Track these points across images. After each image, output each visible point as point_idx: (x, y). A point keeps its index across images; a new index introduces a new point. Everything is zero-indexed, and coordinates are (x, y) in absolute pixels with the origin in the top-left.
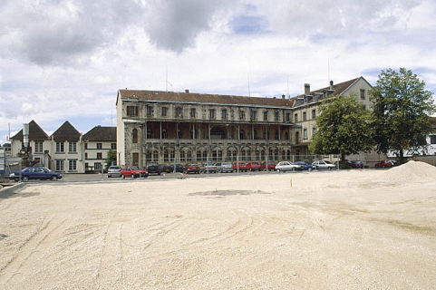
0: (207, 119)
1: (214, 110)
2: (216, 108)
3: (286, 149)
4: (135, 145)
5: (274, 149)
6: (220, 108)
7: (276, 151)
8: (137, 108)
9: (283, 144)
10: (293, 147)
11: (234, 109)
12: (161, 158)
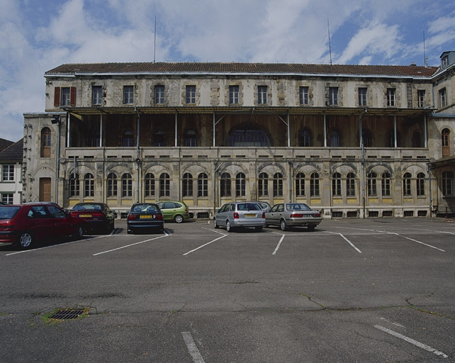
0: (222, 104)
1: (237, 87)
2: (244, 82)
3: (414, 169)
4: (43, 161)
5: (379, 169)
6: (253, 83)
7: (387, 175)
8: (74, 89)
9: (406, 159)
10: (434, 166)
11: (285, 82)
12: (100, 189)
